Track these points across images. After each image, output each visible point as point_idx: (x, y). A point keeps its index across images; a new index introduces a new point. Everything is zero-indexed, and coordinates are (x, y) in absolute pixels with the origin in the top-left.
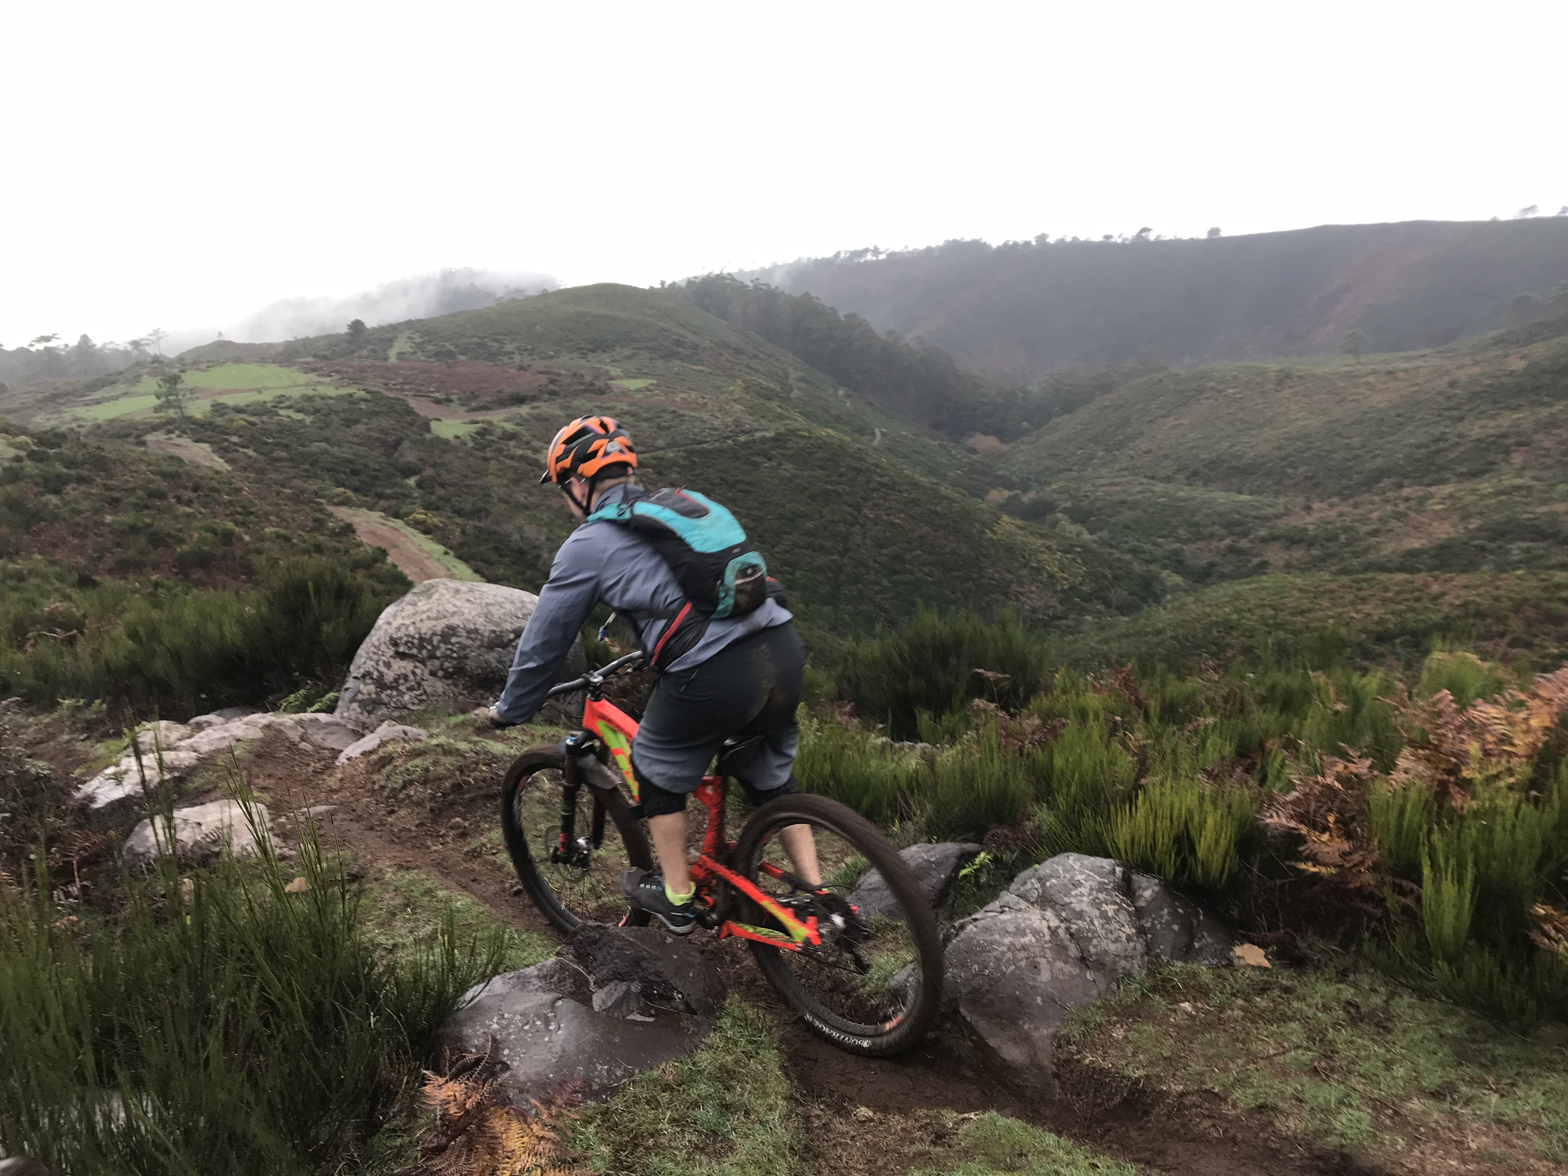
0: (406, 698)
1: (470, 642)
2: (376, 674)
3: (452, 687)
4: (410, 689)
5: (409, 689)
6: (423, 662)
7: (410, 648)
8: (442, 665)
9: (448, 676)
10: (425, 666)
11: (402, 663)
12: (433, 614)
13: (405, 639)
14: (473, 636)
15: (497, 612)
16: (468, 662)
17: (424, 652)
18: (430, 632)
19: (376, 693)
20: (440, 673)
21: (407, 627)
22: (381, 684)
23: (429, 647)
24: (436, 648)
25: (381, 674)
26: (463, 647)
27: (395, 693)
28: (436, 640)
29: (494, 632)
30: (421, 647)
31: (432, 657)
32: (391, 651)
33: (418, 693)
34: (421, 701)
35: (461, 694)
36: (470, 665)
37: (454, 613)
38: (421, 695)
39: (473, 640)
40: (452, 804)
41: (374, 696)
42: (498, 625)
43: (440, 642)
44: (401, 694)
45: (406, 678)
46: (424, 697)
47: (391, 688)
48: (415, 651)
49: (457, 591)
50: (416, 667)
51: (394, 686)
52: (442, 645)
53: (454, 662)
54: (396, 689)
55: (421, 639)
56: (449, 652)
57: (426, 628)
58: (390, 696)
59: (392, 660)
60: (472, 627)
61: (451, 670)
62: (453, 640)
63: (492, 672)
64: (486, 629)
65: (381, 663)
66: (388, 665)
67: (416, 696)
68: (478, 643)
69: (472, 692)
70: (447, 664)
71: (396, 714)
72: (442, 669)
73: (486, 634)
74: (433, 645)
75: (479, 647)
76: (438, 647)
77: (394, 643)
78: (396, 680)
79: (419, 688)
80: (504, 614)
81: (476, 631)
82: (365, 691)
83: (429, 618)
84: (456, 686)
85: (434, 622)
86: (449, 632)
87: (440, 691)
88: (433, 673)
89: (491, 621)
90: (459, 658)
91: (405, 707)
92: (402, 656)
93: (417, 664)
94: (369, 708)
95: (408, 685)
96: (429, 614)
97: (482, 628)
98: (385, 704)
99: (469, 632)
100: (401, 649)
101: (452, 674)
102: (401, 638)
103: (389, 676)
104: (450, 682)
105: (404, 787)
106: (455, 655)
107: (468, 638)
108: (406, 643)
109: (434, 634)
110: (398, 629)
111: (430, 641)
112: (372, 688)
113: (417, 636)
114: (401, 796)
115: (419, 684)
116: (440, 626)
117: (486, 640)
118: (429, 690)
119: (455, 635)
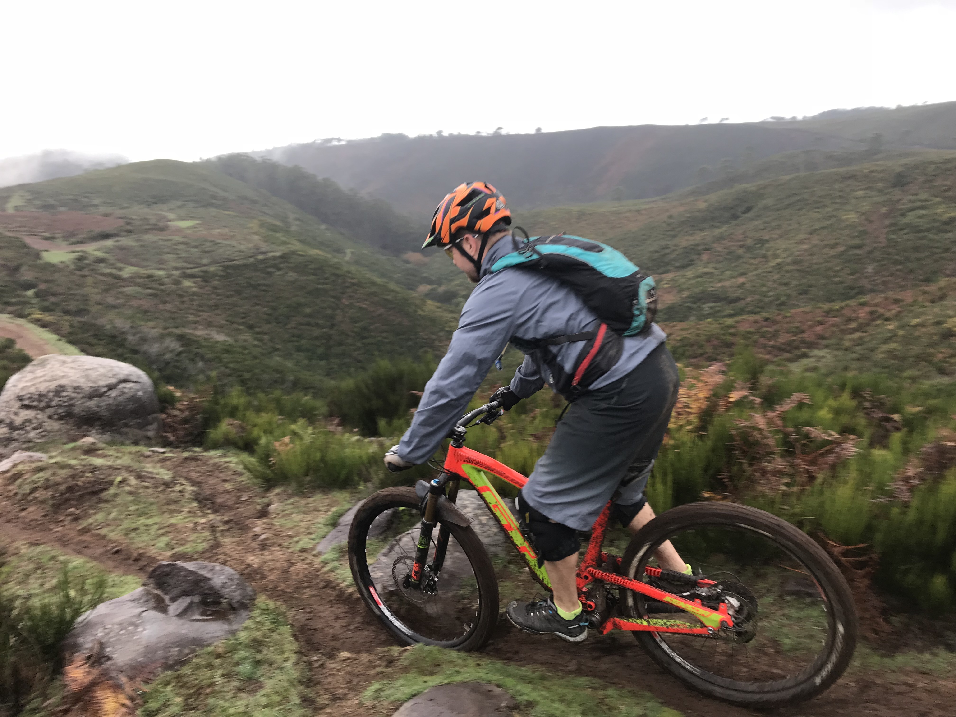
0: (32, 435)
1: (75, 395)
2: (7, 421)
3: (65, 425)
4: (34, 429)
6: (42, 410)
7: (32, 402)
8: (56, 411)
9: (61, 418)
10: (44, 413)
11: (27, 412)
12: (48, 378)
13: (28, 395)
15: (94, 375)
16: (75, 408)
17: (43, 404)
18: (46, 390)
19: (10, 433)
20: (56, 417)
21: (29, 388)
22: (12, 427)
23: (46, 400)
24: (51, 400)
25: (12, 420)
26: (71, 399)
27: (23, 432)
28: (51, 394)
29: (92, 387)
30: (40, 401)
31: (49, 407)
32: (18, 404)
33: (40, 431)
34: (43, 436)
35: (71, 430)
36: (77, 410)
37: (63, 377)
38: (43, 432)
39: (78, 393)
40: (67, 500)
41: (8, 435)
42: (94, 382)
43: (54, 396)
44: (28, 432)
45: (30, 421)
46: (45, 434)
47: (20, 429)
48: (35, 404)
49: (64, 362)
50: (37, 414)
51: (22, 427)
52: (55, 398)
53: (65, 409)
54: (24, 429)
55: (40, 395)
56: (60, 403)
57: (43, 388)
58: (20, 435)
59: (19, 410)
60: (77, 385)
61: (63, 414)
62: (64, 394)
63: (93, 414)
64: (86, 385)
65: (11, 413)
66: (16, 414)
67: (39, 433)
68: (82, 395)
69: (78, 428)
70: (60, 411)
71: (24, 446)
72: (57, 414)
73: (87, 389)
74: (49, 399)
75: (83, 397)
76: (53, 400)
77: (20, 399)
78: (23, 423)
79: (41, 428)
80: (100, 375)
81: (79, 387)
83: (45, 381)
84: (67, 424)
85: (48, 384)
86: (60, 389)
87: (56, 428)
88: (50, 417)
89: (90, 380)
90: (69, 406)
91: (30, 441)
92: (27, 407)
93: (38, 412)
94: (5, 443)
95: (32, 426)
96: (45, 378)
97: (84, 385)
98: (16, 440)
99: (76, 388)
100: (26, 402)
101: (64, 416)
102: (25, 396)
103: (18, 421)
104: (63, 422)
105: (31, 492)
106: (65, 404)
107: (74, 392)
108: (29, 399)
109: (49, 391)
110: (23, 389)
113: (37, 393)
114: (30, 498)
115: (41, 425)
116: (53, 385)
117: (87, 393)
118: (48, 428)
119: (63, 391)
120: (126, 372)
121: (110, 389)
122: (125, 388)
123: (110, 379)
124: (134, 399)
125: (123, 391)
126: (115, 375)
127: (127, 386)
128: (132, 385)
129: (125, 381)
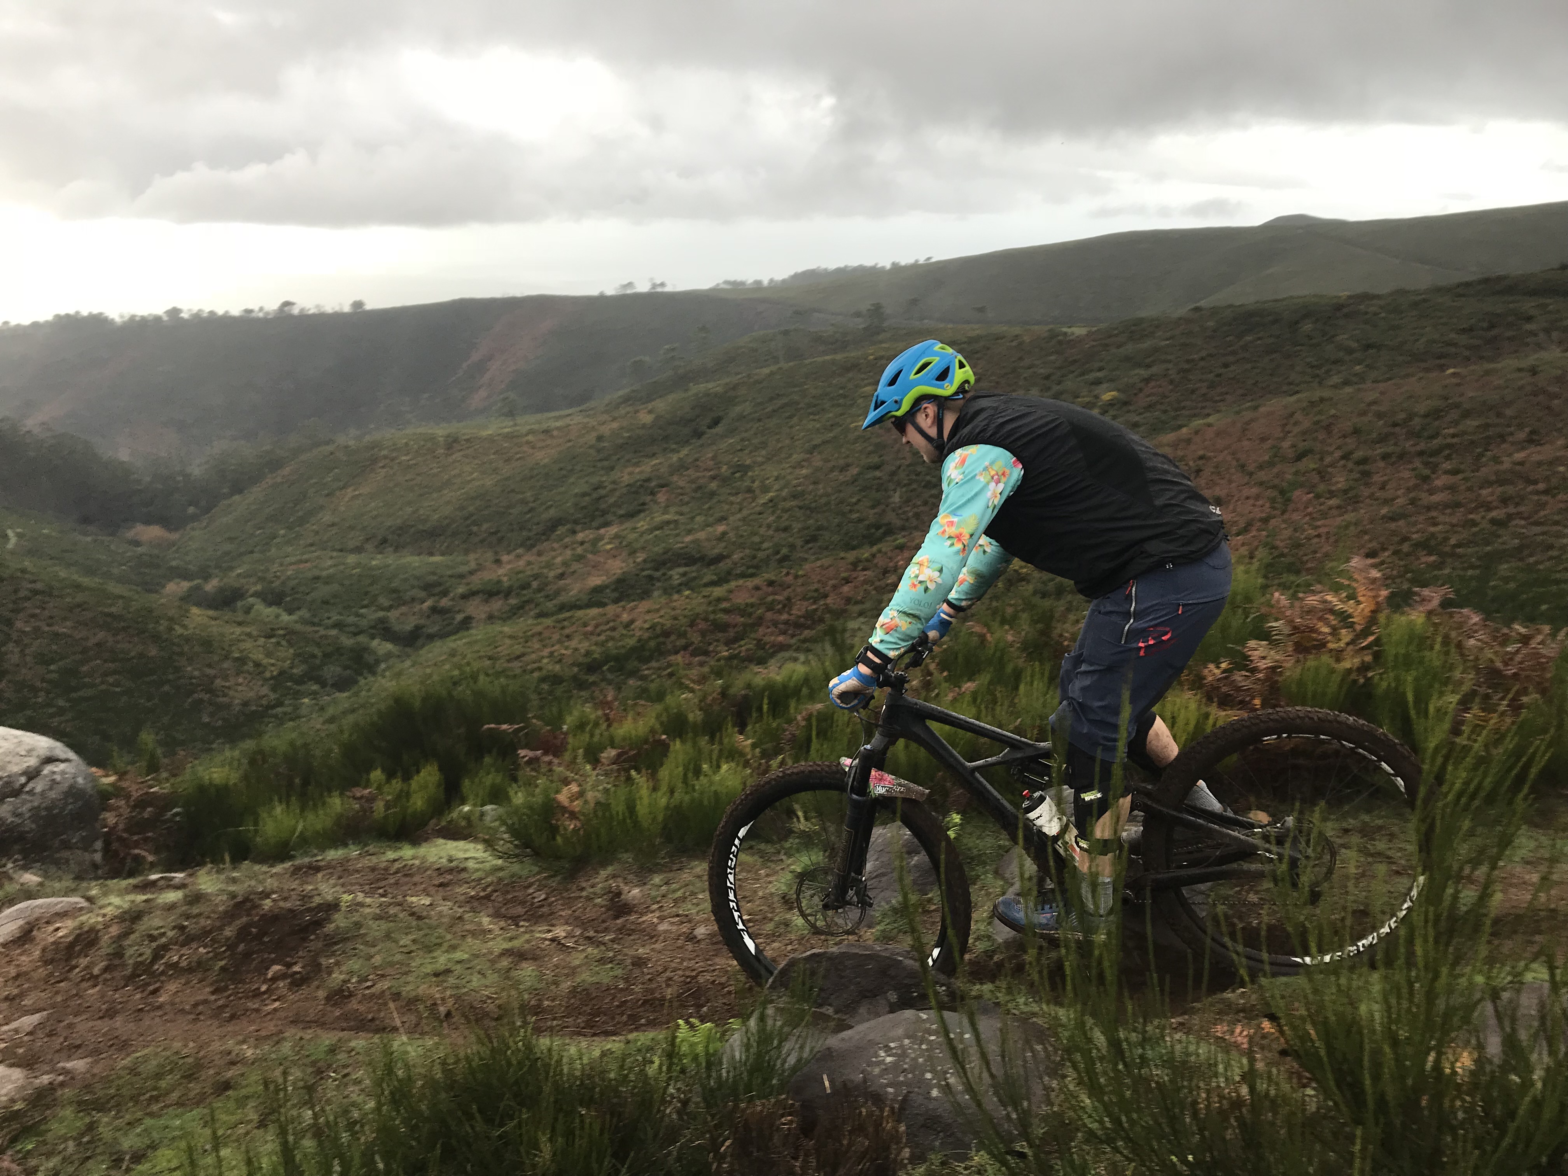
120: (43, 743)
121: (30, 779)
122: (54, 773)
123: (26, 759)
124: (73, 792)
125: (53, 780)
126: (30, 752)
127: (55, 769)
128: (62, 766)
129: (50, 760)
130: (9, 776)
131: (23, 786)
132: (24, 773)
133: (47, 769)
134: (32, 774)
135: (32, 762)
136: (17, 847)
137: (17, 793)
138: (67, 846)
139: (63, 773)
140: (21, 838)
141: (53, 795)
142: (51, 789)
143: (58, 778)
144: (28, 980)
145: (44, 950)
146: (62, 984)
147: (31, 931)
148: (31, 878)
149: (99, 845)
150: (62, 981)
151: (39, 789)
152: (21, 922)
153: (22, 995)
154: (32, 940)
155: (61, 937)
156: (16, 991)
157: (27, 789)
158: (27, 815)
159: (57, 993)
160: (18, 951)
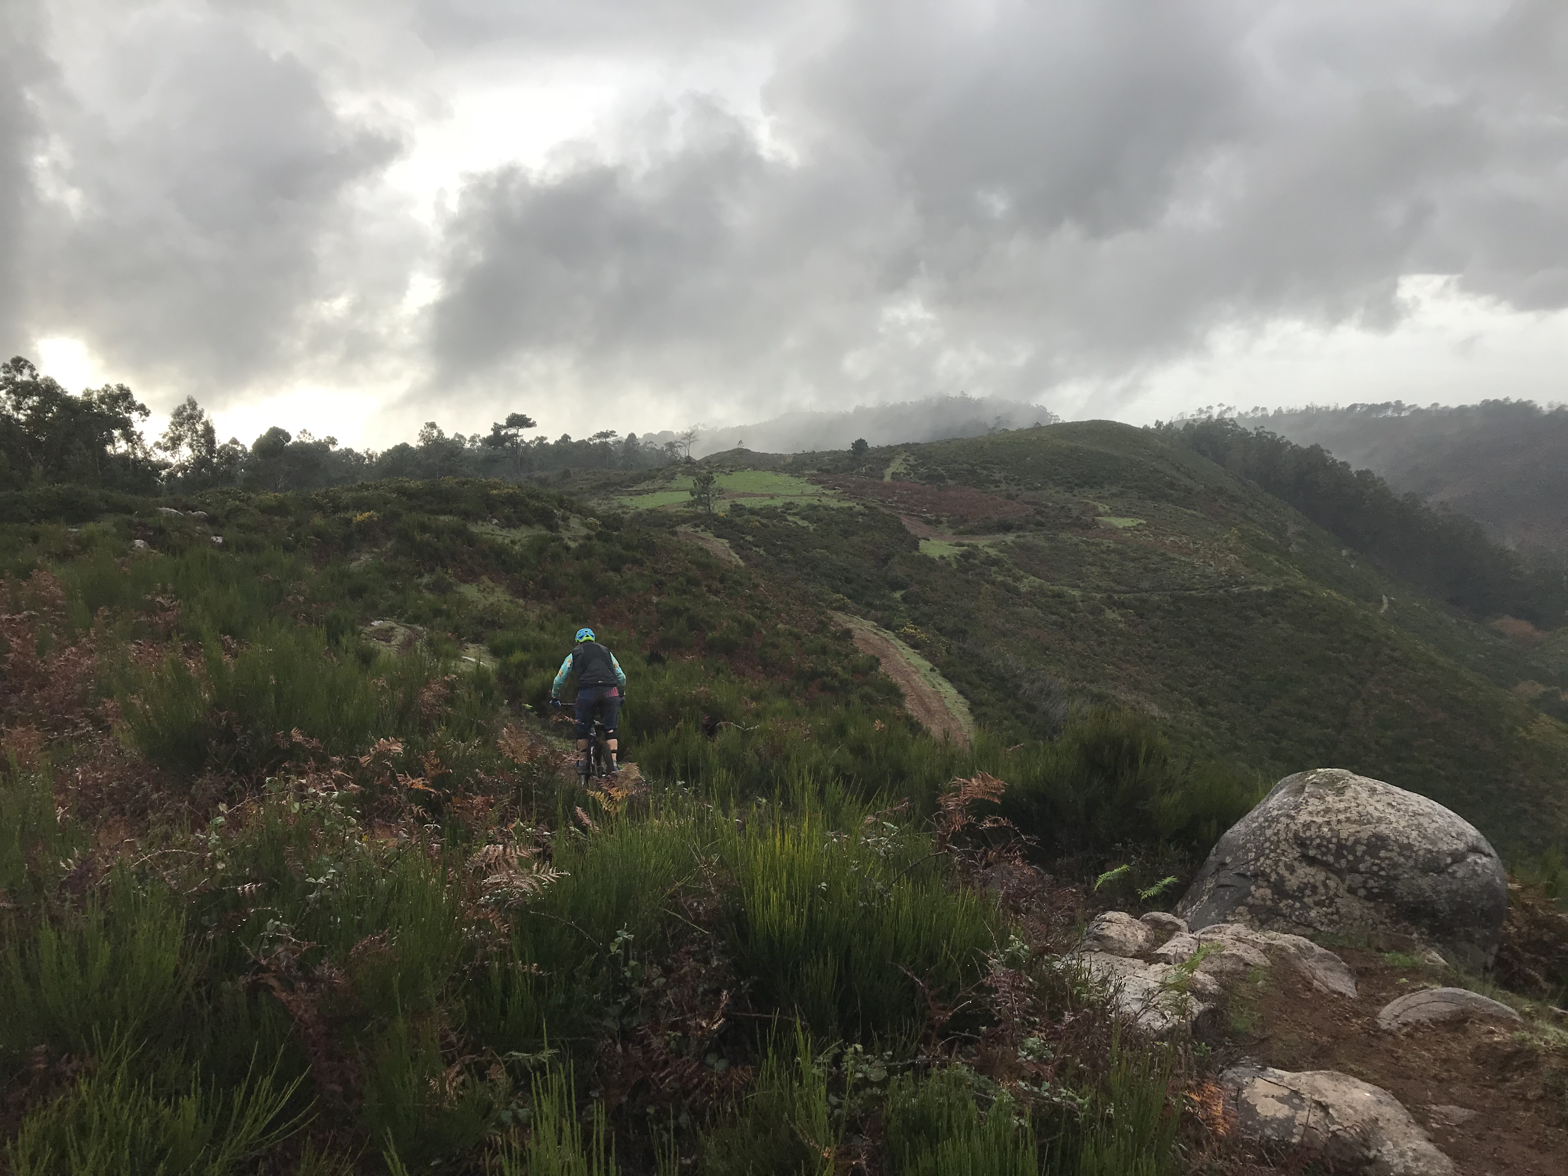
0: (1313, 914)
1: (1402, 860)
2: (1274, 877)
3: (1373, 912)
4: (1319, 904)
5: (1317, 904)
6: (1339, 873)
7: (1324, 854)
8: (1365, 882)
9: (1370, 896)
10: (1343, 881)
11: (1308, 870)
12: (1354, 816)
13: (1318, 841)
14: (1407, 853)
16: (1399, 885)
17: (1343, 862)
18: (1352, 839)
19: (1273, 900)
20: (1362, 892)
21: (1320, 826)
22: (1279, 889)
23: (1351, 858)
24: (1359, 860)
25: (1281, 878)
26: (1395, 865)
27: (1298, 905)
28: (1360, 849)
29: (1430, 851)
30: (1339, 855)
31: (1353, 869)
32: (1296, 853)
33: (1330, 910)
34: (1331, 922)
35: (1382, 923)
36: (1401, 889)
37: (1380, 820)
38: (1332, 914)
39: (1407, 858)
41: (1269, 903)
42: (1434, 843)
43: (1364, 853)
44: (1306, 907)
45: (1314, 889)
46: (1335, 917)
47: (1292, 897)
48: (1331, 859)
49: (1373, 791)
50: (1327, 878)
51: (1298, 894)
52: (1367, 858)
53: (1383, 882)
54: (1300, 899)
55: (1340, 846)
56: (1375, 868)
57: (1345, 832)
58: (1292, 907)
59: (1296, 864)
60: (1406, 841)
61: (1376, 890)
62: (1383, 854)
63: (1424, 902)
64: (1420, 845)
65: (1281, 864)
66: (1291, 869)
67: (1327, 914)
68: (1411, 863)
70: (1371, 883)
72: (1364, 887)
73: (1421, 853)
74: (1356, 856)
75: (1412, 868)
76: (1361, 860)
77: (1301, 843)
78: (1301, 889)
79: (1330, 906)
81: (1409, 846)
82: (1257, 895)
83: (1348, 820)
84: (1378, 912)
85: (1355, 828)
86: (1378, 843)
87: (1357, 913)
88: (1352, 891)
89: (1425, 837)
90: (1388, 878)
93: (1331, 875)
94: (1263, 917)
95: (1317, 898)
96: (1348, 815)
97: (1417, 844)
98: (1284, 916)
99: (1401, 846)
100: (1312, 853)
102: (1311, 839)
103: (1293, 882)
104: (1372, 904)
106: (1383, 873)
108: (1319, 846)
109: (1357, 842)
110: (1307, 826)
111: (1352, 850)
112: (1268, 891)
113: (1334, 840)
115: (1332, 902)
116: (1367, 831)
117: (1421, 859)
118: (1343, 910)
119: (1384, 847)
120: (1472, 831)
121: (1454, 862)
122: (1476, 863)
123: (1455, 842)
124: (1489, 889)
125: (1474, 870)
126: (1460, 835)
127: (1479, 861)
128: (1485, 860)
129: (1475, 850)
130: (1438, 852)
131: (1448, 866)
132: (1451, 854)
133: (1471, 858)
134: (1458, 857)
135: (1461, 846)
136: (1426, 921)
137: (1440, 871)
138: (1469, 939)
139: (1484, 865)
140: (1434, 914)
141: (1471, 884)
142: (1470, 878)
143: (1479, 870)
144: (1457, 1069)
145: (1478, 1047)
146: (1492, 1091)
147: (1465, 1020)
148: (1435, 957)
149: (1495, 949)
150: (1492, 1087)
151: (1460, 874)
152: (1454, 1008)
153: (1450, 1081)
154: (1465, 1031)
155: (1496, 1043)
156: (1445, 1075)
157: (1450, 870)
158: (1445, 895)
159: (1486, 1096)
160: (1448, 1035)
